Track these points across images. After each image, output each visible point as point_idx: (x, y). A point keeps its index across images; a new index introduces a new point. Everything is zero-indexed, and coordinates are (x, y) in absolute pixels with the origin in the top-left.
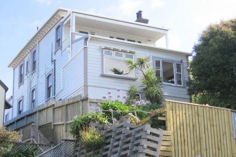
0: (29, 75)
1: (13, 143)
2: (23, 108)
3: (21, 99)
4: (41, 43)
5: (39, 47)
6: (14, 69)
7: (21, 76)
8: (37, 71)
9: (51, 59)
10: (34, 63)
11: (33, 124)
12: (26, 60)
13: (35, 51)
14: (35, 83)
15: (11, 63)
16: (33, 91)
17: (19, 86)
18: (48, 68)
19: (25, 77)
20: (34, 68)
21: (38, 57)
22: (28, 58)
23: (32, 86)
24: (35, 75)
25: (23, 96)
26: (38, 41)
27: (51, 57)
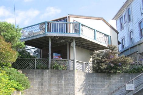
0: (126, 23)
1: (129, 64)
2: (125, 43)
3: (124, 38)
4: (132, 4)
5: (131, 6)
6: (116, 21)
7: (121, 24)
8: (132, 20)
9: (140, 13)
10: (129, 16)
11: (137, 52)
12: (123, 14)
13: (129, 9)
14: (132, 28)
15: (114, 17)
16: (131, 33)
17: (121, 31)
18: (139, 18)
19: (124, 25)
20: (130, 19)
21: (132, 12)
22: (125, 13)
23: (130, 30)
24: (131, 23)
25: (124, 36)
26: (130, 2)
27: (140, 11)
